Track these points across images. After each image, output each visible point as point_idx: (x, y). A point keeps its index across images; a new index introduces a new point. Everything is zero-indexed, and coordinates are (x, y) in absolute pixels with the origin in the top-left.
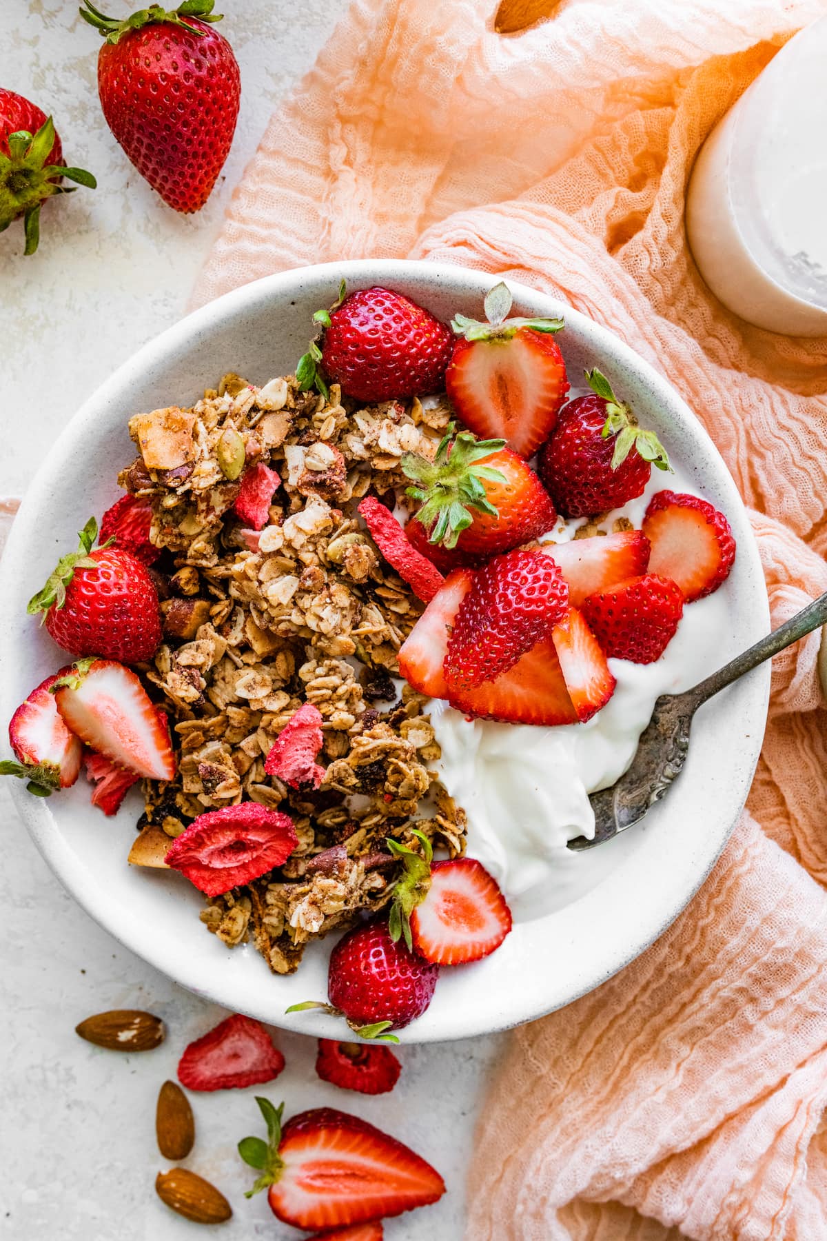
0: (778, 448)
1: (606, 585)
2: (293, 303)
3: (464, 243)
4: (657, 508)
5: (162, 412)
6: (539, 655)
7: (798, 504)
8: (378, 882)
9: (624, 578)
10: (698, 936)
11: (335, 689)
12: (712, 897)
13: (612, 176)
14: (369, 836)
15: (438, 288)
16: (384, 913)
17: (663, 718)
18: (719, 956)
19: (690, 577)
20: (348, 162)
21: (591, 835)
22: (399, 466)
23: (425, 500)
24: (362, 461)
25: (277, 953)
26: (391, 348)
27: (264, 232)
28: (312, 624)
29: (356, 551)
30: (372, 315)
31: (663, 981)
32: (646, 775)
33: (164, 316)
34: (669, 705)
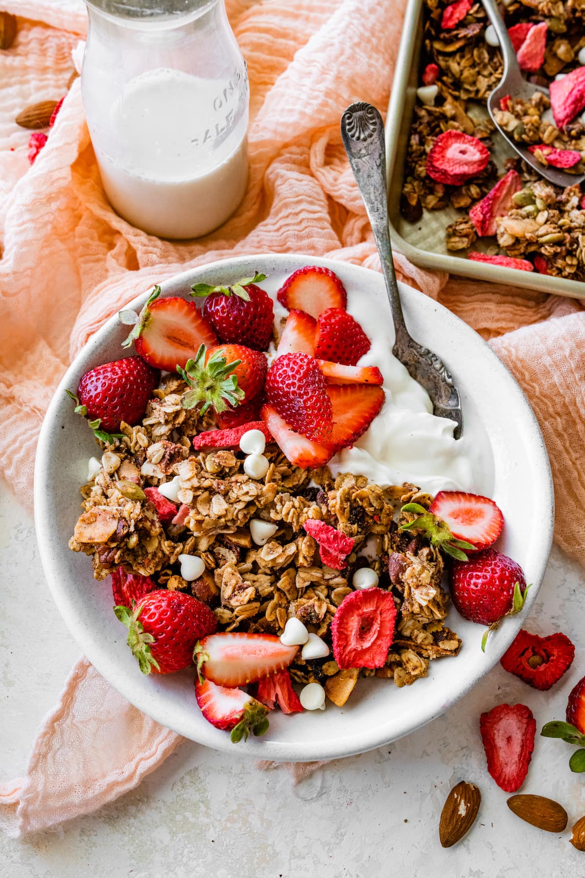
0: (287, 237)
1: (312, 343)
2: (63, 427)
3: (89, 335)
4: (285, 300)
5: (78, 524)
6: (334, 397)
7: (322, 240)
8: (425, 551)
9: (314, 332)
10: (546, 400)
11: (293, 506)
12: (524, 380)
13: (101, 256)
14: (395, 549)
15: (102, 347)
16: (447, 558)
17: (406, 358)
18: (562, 391)
19: (331, 301)
20: (9, 386)
21: (456, 424)
22: (186, 411)
23: (211, 403)
24: (172, 430)
25: (443, 643)
26: (119, 381)
27: (17, 444)
28: (248, 499)
29: (218, 457)
30: (95, 383)
31: (566, 436)
32: (435, 383)
33: (27, 537)
34: (400, 349)
